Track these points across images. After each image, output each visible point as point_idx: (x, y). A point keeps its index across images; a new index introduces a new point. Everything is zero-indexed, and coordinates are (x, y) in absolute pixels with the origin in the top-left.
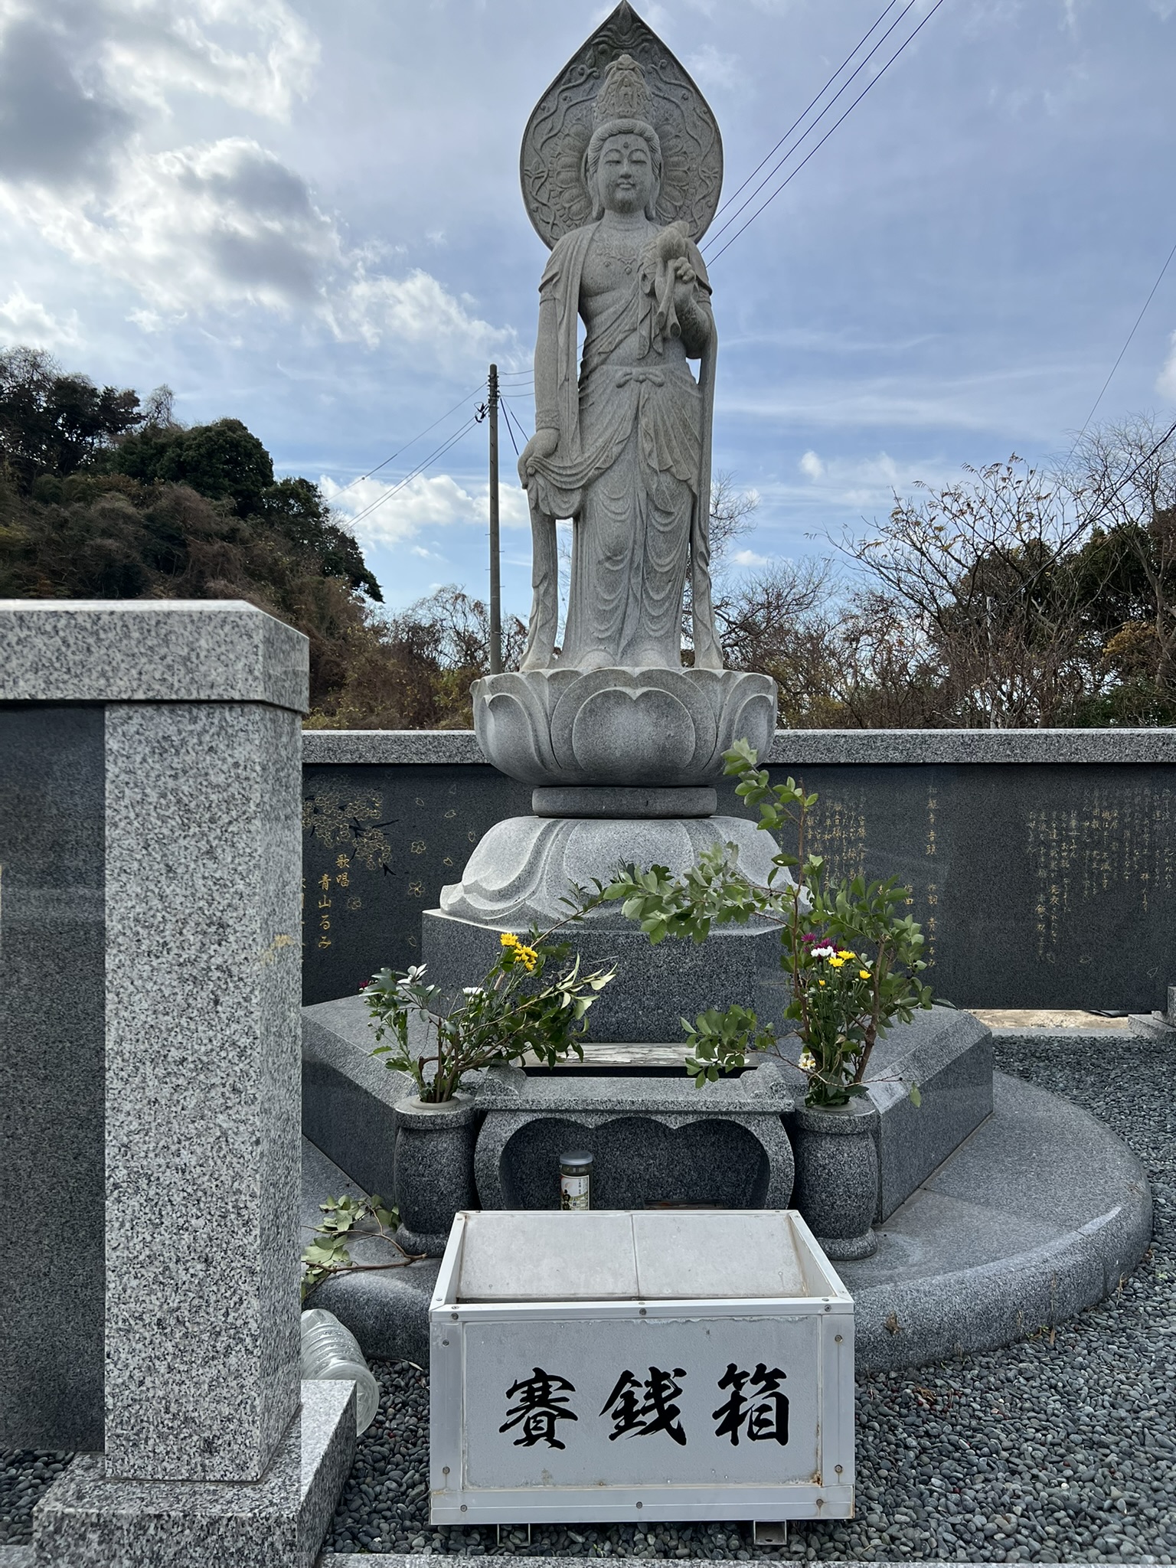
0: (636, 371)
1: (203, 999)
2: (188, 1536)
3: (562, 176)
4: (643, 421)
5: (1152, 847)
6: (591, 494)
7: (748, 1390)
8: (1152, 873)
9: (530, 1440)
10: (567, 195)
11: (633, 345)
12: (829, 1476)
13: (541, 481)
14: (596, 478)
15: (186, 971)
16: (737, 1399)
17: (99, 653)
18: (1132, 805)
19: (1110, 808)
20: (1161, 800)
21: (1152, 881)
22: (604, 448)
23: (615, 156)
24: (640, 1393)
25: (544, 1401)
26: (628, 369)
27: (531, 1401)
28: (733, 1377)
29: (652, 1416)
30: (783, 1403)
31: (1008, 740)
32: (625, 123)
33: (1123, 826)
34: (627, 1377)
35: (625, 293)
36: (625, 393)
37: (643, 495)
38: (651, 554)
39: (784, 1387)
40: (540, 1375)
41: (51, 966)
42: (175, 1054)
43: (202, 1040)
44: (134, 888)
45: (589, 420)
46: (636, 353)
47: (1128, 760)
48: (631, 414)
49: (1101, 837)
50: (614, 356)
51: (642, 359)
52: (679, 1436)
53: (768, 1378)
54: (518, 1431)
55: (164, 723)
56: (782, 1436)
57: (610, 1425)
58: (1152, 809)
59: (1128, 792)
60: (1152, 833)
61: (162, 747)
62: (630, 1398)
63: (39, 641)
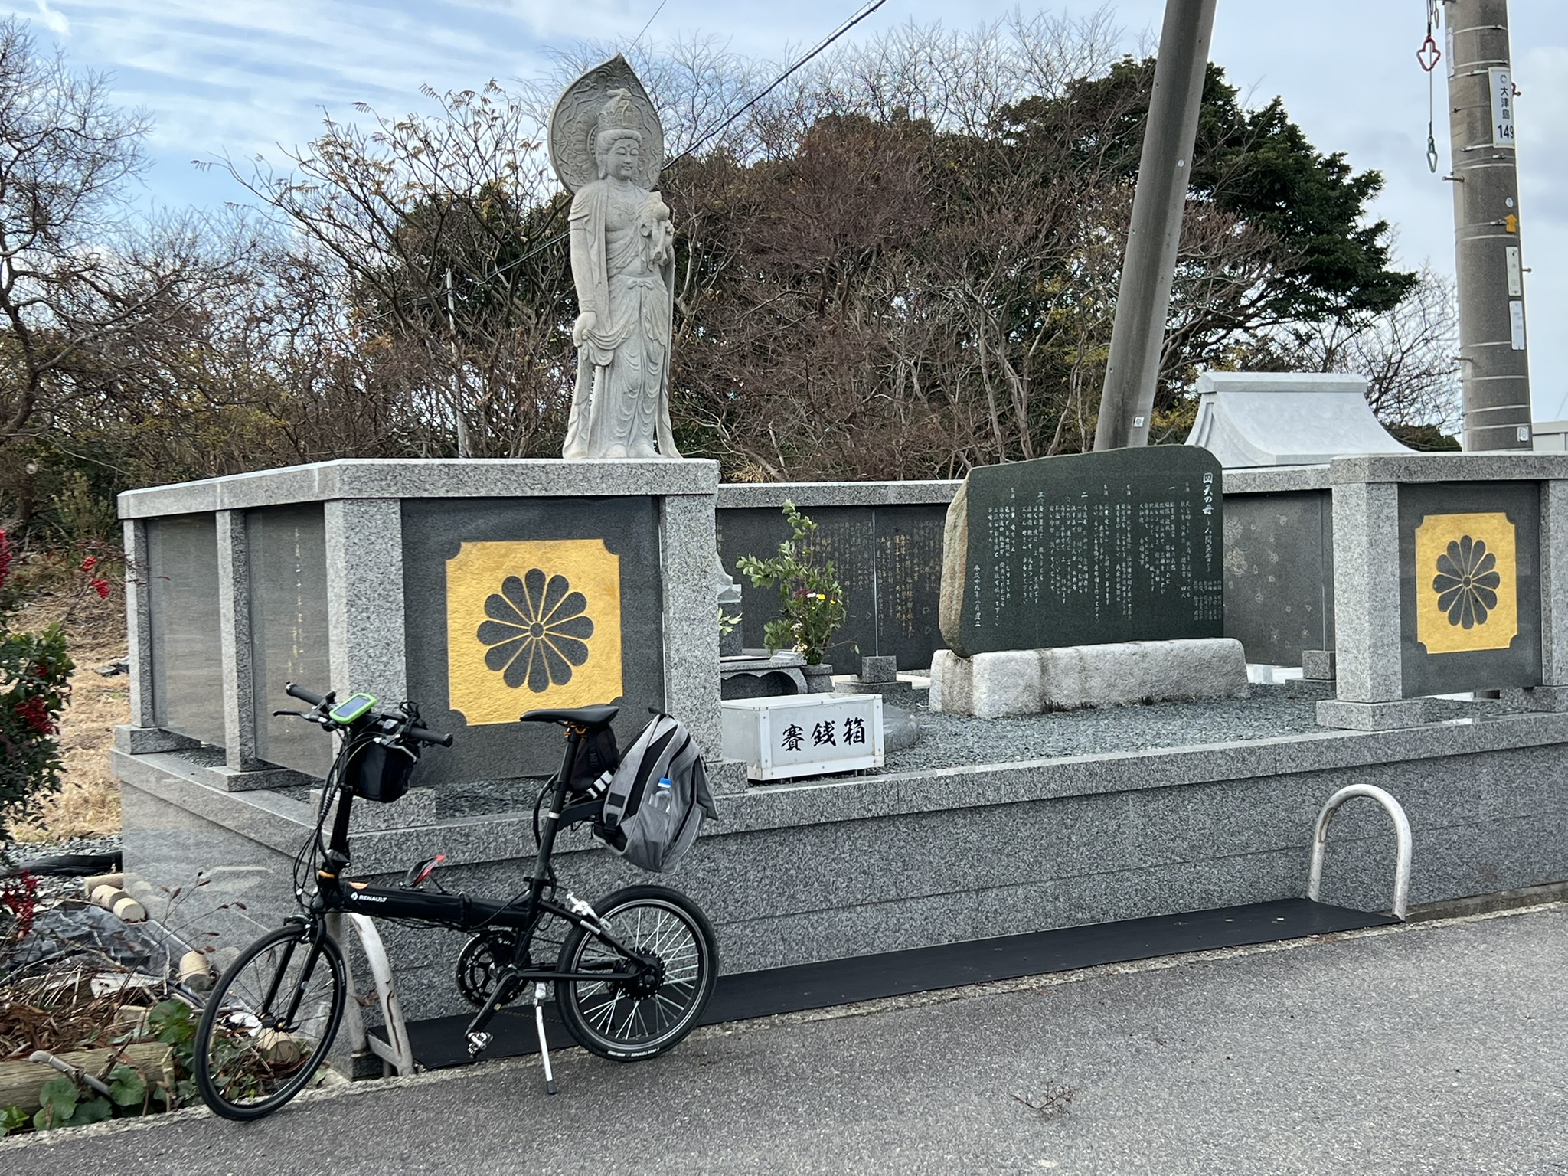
0: (639, 280)
1: (700, 598)
2: (715, 772)
3: (577, 146)
4: (644, 310)
5: (851, 564)
6: (618, 352)
7: (853, 726)
8: (852, 581)
9: (791, 749)
10: (579, 159)
11: (637, 265)
12: (877, 753)
13: (591, 344)
14: (622, 343)
15: (695, 588)
16: (850, 730)
17: (667, 478)
18: (839, 535)
19: (825, 537)
20: (856, 531)
21: (851, 586)
22: (625, 326)
23: (623, 151)
24: (822, 730)
25: (794, 735)
26: (634, 279)
27: (791, 735)
28: (848, 723)
29: (826, 738)
30: (863, 729)
31: (767, 491)
32: (627, 132)
33: (834, 549)
34: (818, 725)
35: (629, 232)
36: (632, 293)
37: (645, 354)
38: (647, 387)
39: (863, 724)
40: (793, 727)
41: (637, 591)
42: (692, 617)
43: (700, 612)
44: (677, 560)
45: (614, 306)
46: (639, 270)
47: (837, 504)
48: (637, 306)
49: (821, 557)
50: (625, 270)
51: (642, 274)
52: (834, 743)
53: (858, 722)
54: (787, 746)
55: (685, 502)
56: (863, 741)
57: (814, 741)
58: (851, 537)
59: (836, 526)
60: (851, 553)
61: (685, 511)
62: (819, 732)
63: (647, 474)
